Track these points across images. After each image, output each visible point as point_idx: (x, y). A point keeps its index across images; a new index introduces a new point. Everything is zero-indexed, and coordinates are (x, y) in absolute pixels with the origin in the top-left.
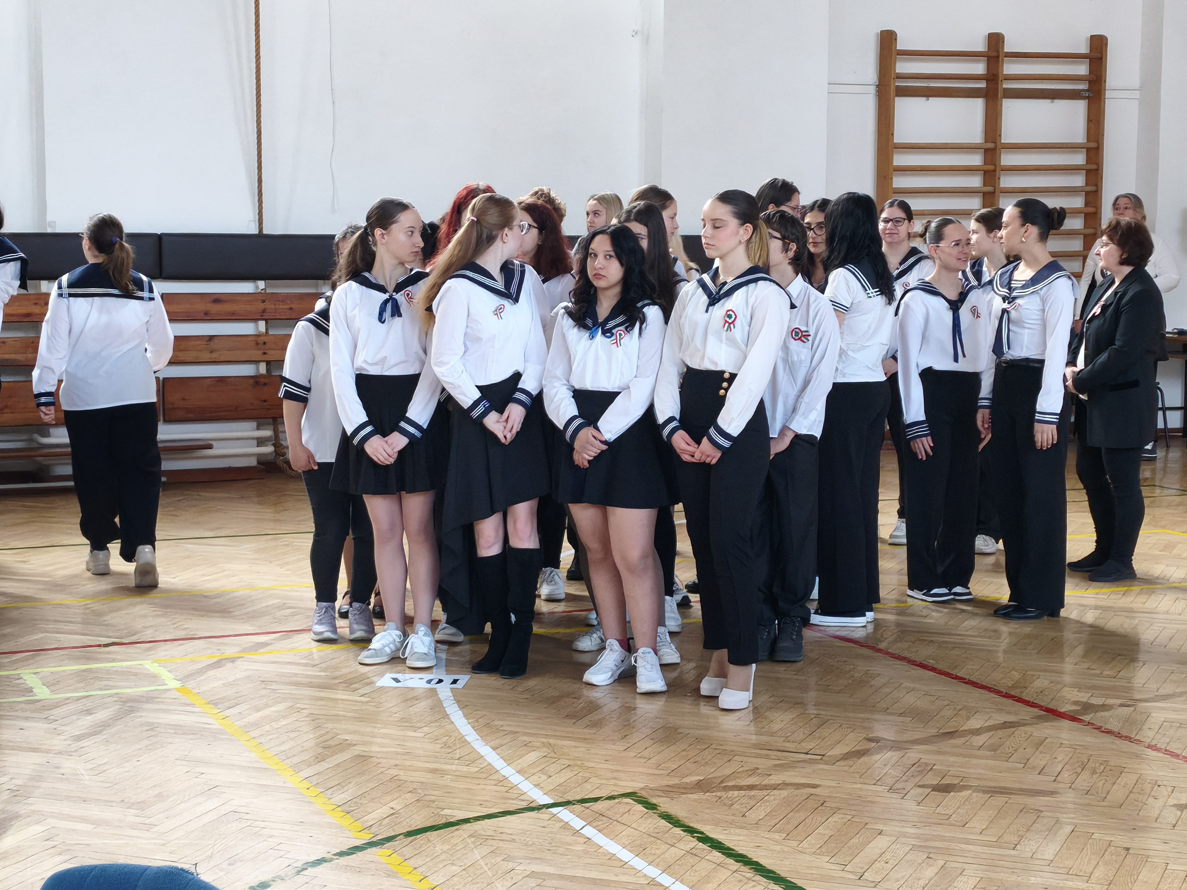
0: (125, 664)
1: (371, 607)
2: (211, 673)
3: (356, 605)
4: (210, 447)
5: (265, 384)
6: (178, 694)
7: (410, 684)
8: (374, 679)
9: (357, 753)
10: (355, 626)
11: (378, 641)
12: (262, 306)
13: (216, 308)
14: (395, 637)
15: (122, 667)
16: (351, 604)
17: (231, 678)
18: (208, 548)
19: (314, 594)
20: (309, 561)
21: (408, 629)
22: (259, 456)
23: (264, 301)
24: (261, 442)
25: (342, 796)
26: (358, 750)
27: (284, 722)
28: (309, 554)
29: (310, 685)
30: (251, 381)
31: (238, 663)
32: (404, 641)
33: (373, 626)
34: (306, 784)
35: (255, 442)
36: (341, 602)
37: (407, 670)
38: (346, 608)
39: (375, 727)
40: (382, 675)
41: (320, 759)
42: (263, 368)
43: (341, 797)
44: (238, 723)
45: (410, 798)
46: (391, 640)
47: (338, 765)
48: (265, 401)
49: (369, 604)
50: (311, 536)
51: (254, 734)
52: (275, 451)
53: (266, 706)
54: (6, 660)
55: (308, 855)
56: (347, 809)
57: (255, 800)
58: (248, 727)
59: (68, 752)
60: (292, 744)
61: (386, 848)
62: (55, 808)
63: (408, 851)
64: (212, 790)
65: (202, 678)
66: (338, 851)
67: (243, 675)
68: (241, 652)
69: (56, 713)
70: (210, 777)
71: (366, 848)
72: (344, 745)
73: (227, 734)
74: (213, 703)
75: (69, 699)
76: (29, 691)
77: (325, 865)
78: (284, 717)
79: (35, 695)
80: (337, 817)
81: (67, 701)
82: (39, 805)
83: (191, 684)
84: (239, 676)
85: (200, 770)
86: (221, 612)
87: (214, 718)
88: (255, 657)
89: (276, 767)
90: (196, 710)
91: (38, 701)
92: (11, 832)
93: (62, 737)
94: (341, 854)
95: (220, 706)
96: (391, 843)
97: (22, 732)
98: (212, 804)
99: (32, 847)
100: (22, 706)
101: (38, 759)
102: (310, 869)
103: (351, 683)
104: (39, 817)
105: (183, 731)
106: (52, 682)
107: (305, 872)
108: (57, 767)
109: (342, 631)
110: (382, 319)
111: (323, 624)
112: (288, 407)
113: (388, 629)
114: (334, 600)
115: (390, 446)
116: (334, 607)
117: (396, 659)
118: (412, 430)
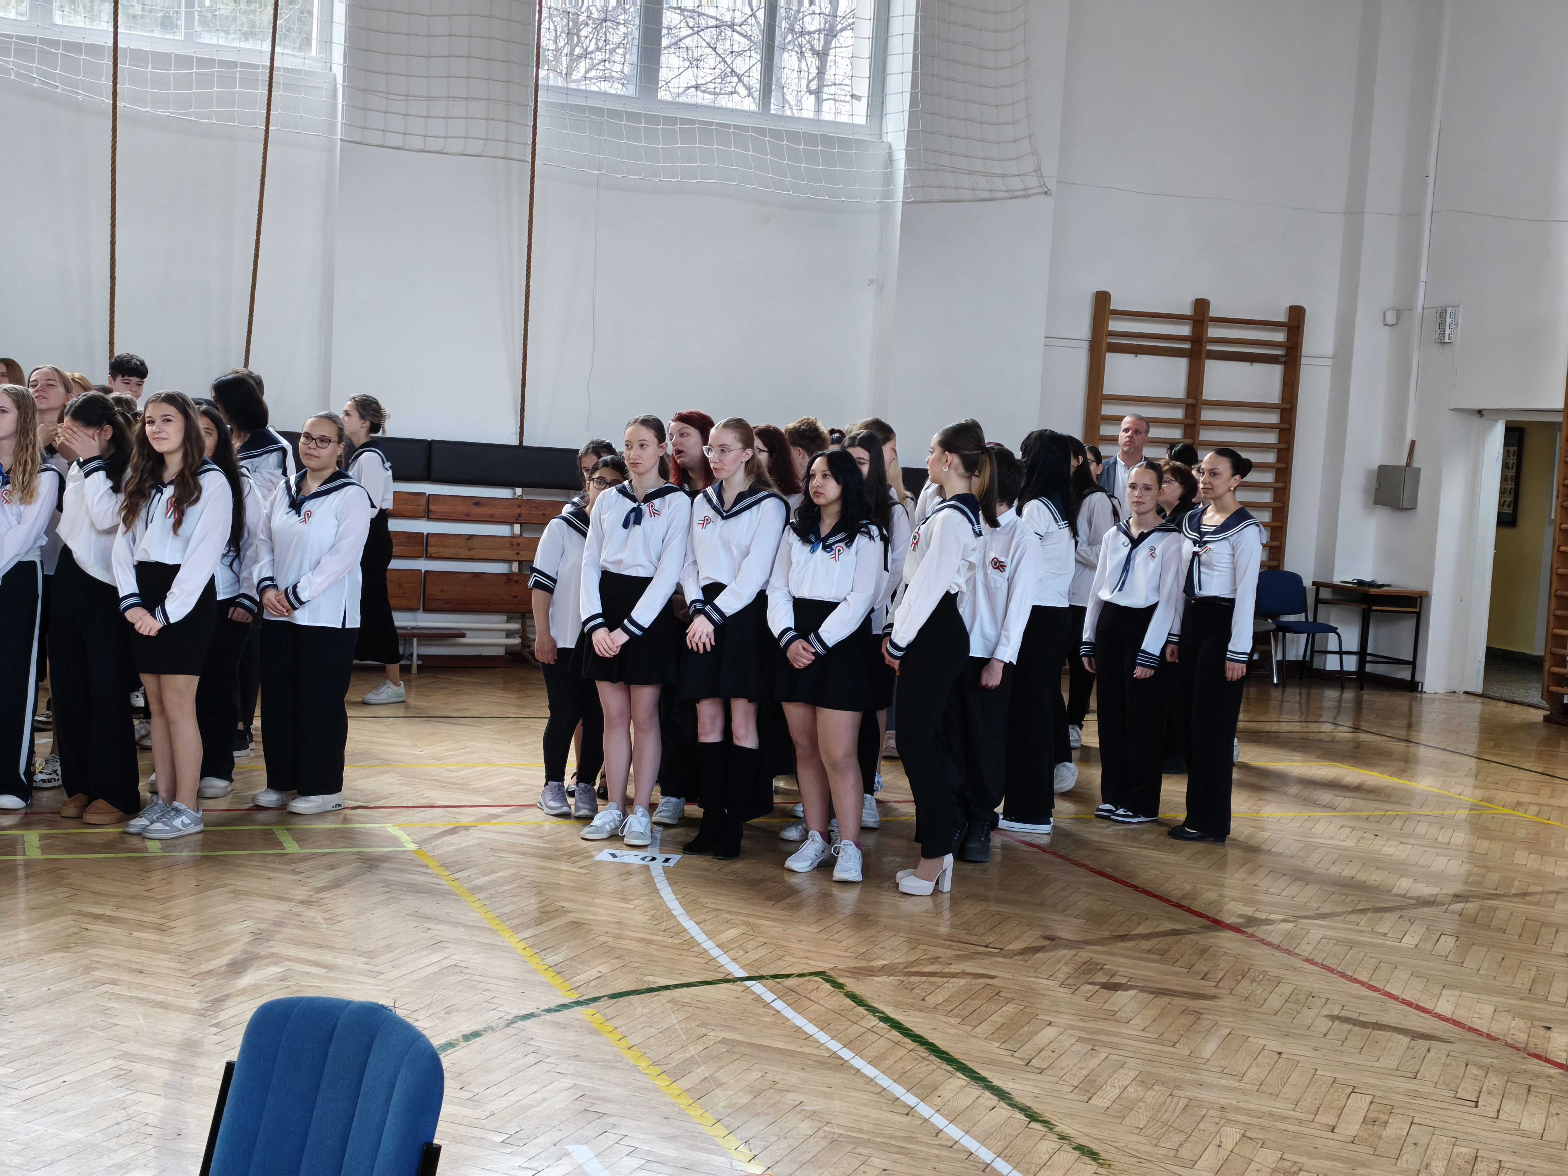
0: (369, 826)
1: (596, 787)
2: (446, 839)
3: (582, 785)
4: (463, 636)
5: (515, 581)
6: (413, 856)
7: (626, 860)
8: (594, 853)
9: (572, 919)
10: (580, 805)
11: (601, 818)
12: (518, 511)
13: (476, 510)
14: (615, 816)
15: (365, 828)
16: (577, 784)
17: (464, 845)
19: (543, 773)
20: (542, 743)
21: (628, 809)
22: (506, 646)
23: (520, 507)
24: (509, 634)
25: (555, 958)
26: (573, 917)
27: (508, 888)
28: (543, 737)
29: (536, 855)
30: (504, 578)
31: (472, 830)
32: (623, 820)
33: (597, 805)
34: (523, 945)
35: (504, 634)
36: (569, 781)
37: (624, 847)
38: (573, 787)
39: (591, 897)
40: (601, 850)
41: (539, 922)
42: (515, 567)
43: (553, 959)
44: (465, 886)
45: (617, 963)
46: (612, 818)
47: (553, 929)
48: (516, 597)
49: (594, 785)
50: (547, 721)
51: (479, 896)
52: (522, 643)
53: (493, 872)
54: (262, 816)
55: (520, 1009)
56: (558, 970)
57: (475, 956)
58: (475, 890)
59: (309, 902)
60: (513, 907)
61: (591, 1008)
62: (294, 951)
63: (610, 1012)
64: (437, 944)
65: (437, 843)
66: (547, 1007)
67: (475, 841)
68: (475, 821)
69: (302, 866)
70: (436, 933)
71: (572, 1007)
72: (561, 912)
73: (456, 895)
74: (445, 866)
75: (315, 854)
76: (280, 845)
77: (534, 1019)
78: (509, 883)
79: (285, 849)
80: (548, 977)
81: (313, 856)
82: (278, 948)
83: (427, 848)
84: (470, 843)
85: (428, 925)
86: (460, 785)
87: (446, 881)
88: (487, 826)
89: (497, 927)
90: (429, 871)
91: (287, 854)
92: (250, 971)
93: (306, 888)
94: (549, 1011)
95: (451, 869)
96: (595, 1004)
97: (269, 881)
98: (435, 957)
99: (268, 986)
100: (272, 858)
101: (283, 907)
102: (519, 1022)
103: (572, 855)
104: (276, 959)
105: (416, 889)
106: (301, 838)
107: (514, 1025)
108: (298, 915)
109: (570, 808)
110: (626, 525)
111: (555, 800)
112: (537, 596)
113: (609, 808)
114: (562, 779)
115: (612, 640)
116: (563, 786)
117: (615, 836)
118: (632, 628)
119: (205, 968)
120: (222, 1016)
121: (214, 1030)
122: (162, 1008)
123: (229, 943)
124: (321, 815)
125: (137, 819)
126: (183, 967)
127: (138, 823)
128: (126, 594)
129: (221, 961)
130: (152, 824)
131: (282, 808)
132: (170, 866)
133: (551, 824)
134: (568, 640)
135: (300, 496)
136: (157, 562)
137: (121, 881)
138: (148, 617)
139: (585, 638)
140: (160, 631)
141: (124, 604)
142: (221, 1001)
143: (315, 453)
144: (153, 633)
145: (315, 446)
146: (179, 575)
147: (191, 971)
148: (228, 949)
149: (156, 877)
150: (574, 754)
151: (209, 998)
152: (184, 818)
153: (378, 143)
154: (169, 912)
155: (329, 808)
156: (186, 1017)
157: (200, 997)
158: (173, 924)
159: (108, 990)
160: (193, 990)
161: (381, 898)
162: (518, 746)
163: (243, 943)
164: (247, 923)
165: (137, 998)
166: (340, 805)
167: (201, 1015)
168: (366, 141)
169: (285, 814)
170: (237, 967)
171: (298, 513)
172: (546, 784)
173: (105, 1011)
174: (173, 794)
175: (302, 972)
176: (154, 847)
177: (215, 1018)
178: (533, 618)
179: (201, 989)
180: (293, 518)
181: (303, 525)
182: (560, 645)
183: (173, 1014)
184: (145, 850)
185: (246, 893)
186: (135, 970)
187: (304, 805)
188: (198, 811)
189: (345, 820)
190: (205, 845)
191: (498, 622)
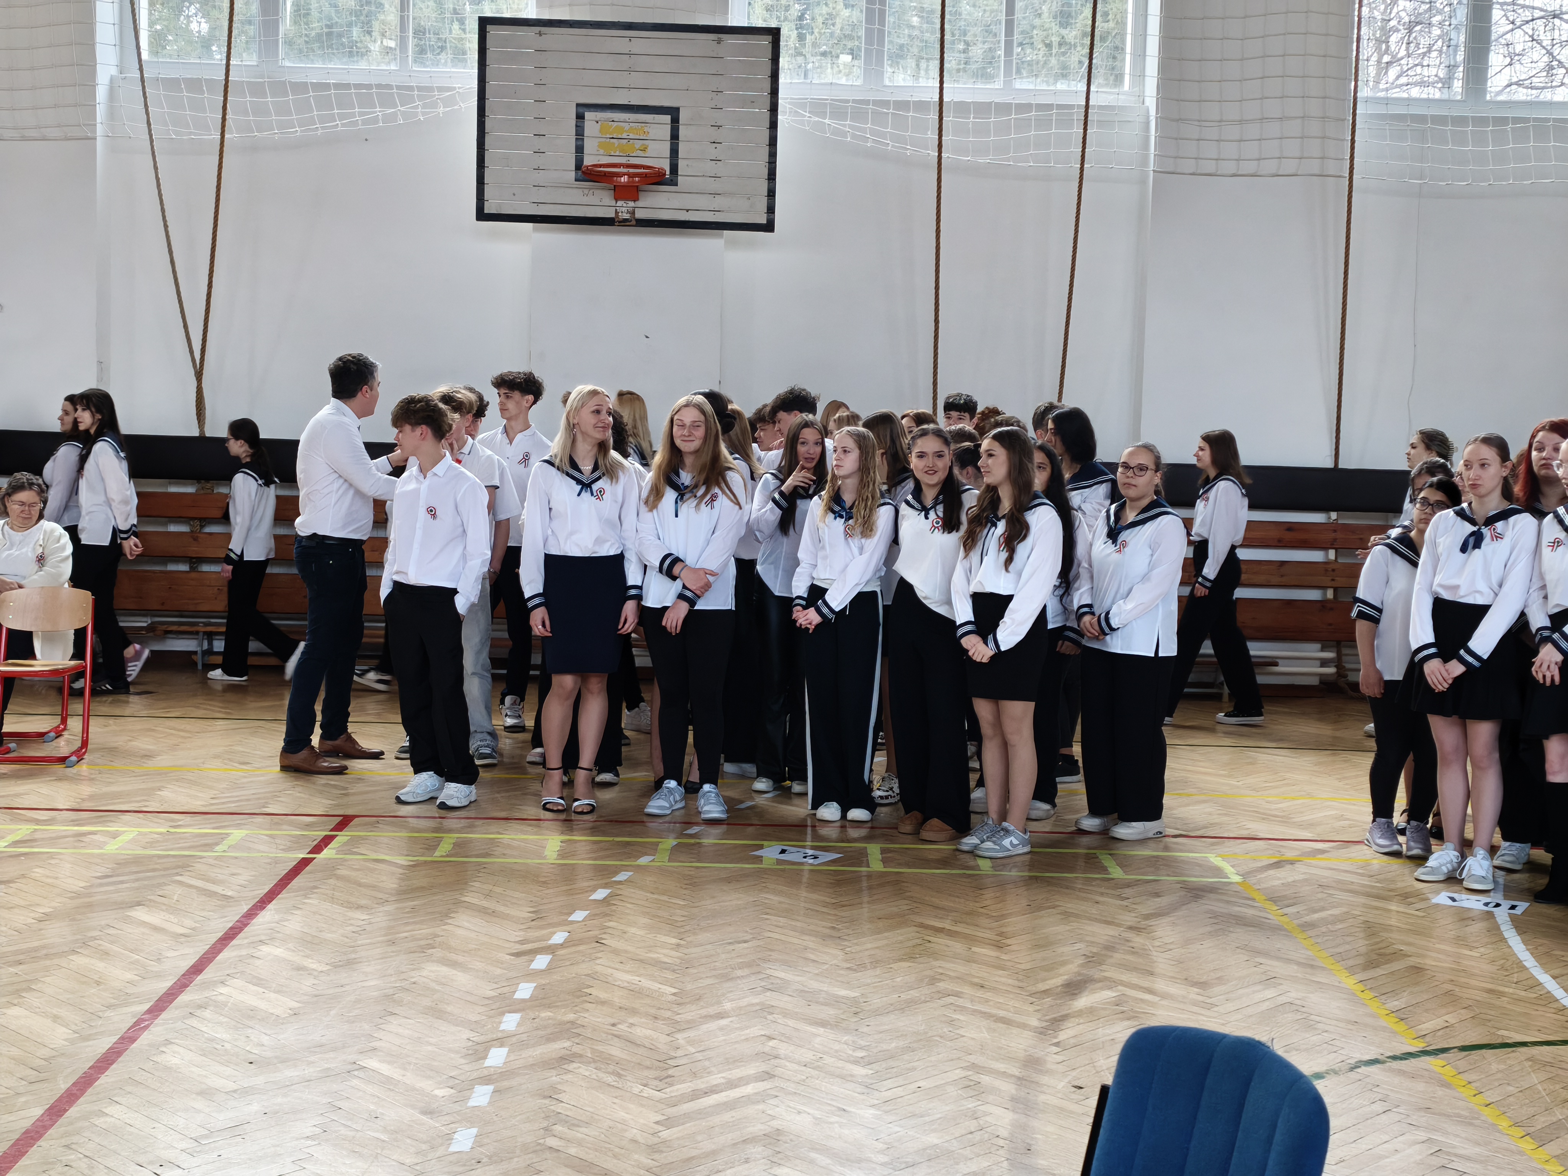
0: (1191, 855)
1: (1429, 826)
2: (1271, 872)
3: (1414, 823)
4: (1276, 664)
5: (1331, 609)
6: (1239, 888)
7: (1466, 904)
8: (1430, 896)
9: (1412, 964)
10: (1412, 844)
11: (1436, 859)
12: (1333, 535)
13: (1289, 536)
14: (1453, 858)
15: (1188, 857)
16: (1408, 822)
17: (1290, 879)
18: (1270, 757)
19: (1370, 809)
20: (1368, 778)
21: (1466, 851)
22: (1321, 675)
23: (1335, 531)
24: (1324, 663)
25: (1396, 1003)
26: (1412, 961)
27: (1340, 926)
28: (1369, 771)
29: (1368, 895)
30: (1316, 606)
31: (1297, 865)
32: (1461, 862)
33: (1431, 845)
34: (1361, 987)
35: (1318, 663)
36: (1398, 819)
37: (1464, 891)
38: (1403, 825)
39: (1430, 941)
40: (1437, 893)
41: (1370, 965)
42: (1330, 594)
43: (1395, 1004)
44: (1296, 922)
45: (1465, 1014)
46: (1449, 859)
47: (1392, 973)
48: (1330, 625)
49: (1427, 823)
50: (1373, 755)
51: (1310, 933)
52: (1337, 672)
53: (1323, 909)
54: (1085, 840)
55: (1362, 1054)
56: (1401, 1016)
57: (1311, 995)
58: (1306, 927)
59: (1137, 928)
60: (1347, 947)
61: (1440, 1059)
62: (1126, 977)
63: (1463, 1064)
64: (1270, 980)
65: (1263, 876)
66: (1391, 1054)
67: (1301, 877)
68: (1300, 855)
69: (1128, 892)
70: (1268, 968)
71: (1420, 1056)
72: (1398, 955)
73: (1286, 930)
74: (1273, 900)
75: (1139, 880)
76: (1104, 870)
77: (1379, 1066)
78: (1341, 921)
79: (1109, 874)
80: (1391, 1022)
81: (1137, 883)
82: (1111, 973)
83: (1252, 880)
84: (1297, 878)
85: (1257, 960)
86: (1282, 817)
87: (1274, 914)
88: (1313, 861)
89: (1332, 967)
90: (1256, 904)
91: (1113, 879)
92: (1086, 993)
93: (1134, 915)
94: (1394, 1058)
95: (1279, 903)
96: (1445, 1055)
97: (1097, 905)
98: (1270, 993)
99: (1103, 1009)
100: (1098, 882)
101: (1111, 931)
102: (1363, 1068)
103: (1406, 897)
104: (1111, 983)
105: (1242, 922)
106: (1124, 863)
107: (1359, 1070)
108: (1128, 941)
109: (1401, 846)
110: (1464, 549)
111: (1385, 838)
112: (1361, 627)
113: (1446, 849)
114: (1391, 817)
115: (1447, 671)
116: (1392, 823)
117: (1453, 879)
118: (1470, 659)
119: (1042, 987)
120: (1062, 1036)
121: (1055, 1049)
122: (1004, 1023)
123: (1064, 963)
124: (1143, 841)
125: (968, 837)
126: (1021, 984)
127: (970, 841)
128: (963, 622)
129: (1056, 981)
130: (982, 842)
131: (1105, 833)
132: (1002, 885)
133: (1380, 862)
134: (1395, 672)
135: (1118, 526)
136: (992, 594)
137: (958, 897)
138: (981, 646)
139: (1415, 668)
140: (992, 657)
141: (960, 631)
142: (1060, 1021)
143: (1133, 482)
144: (985, 660)
145: (1132, 475)
146: (1011, 605)
147: (1028, 988)
148: (1062, 970)
149: (989, 896)
150: (1404, 790)
151: (1047, 1018)
152: (1012, 838)
153: (1191, 172)
154: (1004, 930)
155: (1151, 835)
156: (1027, 1034)
157: (1039, 1015)
158: (1008, 941)
159: (952, 1001)
160: (1031, 1008)
161: (1209, 929)
162: (1340, 780)
163: (1076, 964)
164: (1078, 946)
165: (981, 1012)
166: (1161, 833)
167: (1041, 1033)
168: (1179, 171)
169: (1107, 839)
170: (1073, 988)
171: (1115, 542)
172: (1374, 821)
173: (951, 1022)
174: (1003, 816)
175: (1136, 999)
176: (985, 865)
177: (1055, 1037)
178: (1355, 647)
179: (1039, 1008)
180: (1110, 548)
181: (1116, 556)
182: (1387, 677)
183: (1015, 1031)
184: (977, 868)
185: (1077, 916)
186: (976, 984)
187: (1127, 831)
188: (1025, 832)
189: (1166, 848)
190: (1032, 866)
191: (1313, 650)
